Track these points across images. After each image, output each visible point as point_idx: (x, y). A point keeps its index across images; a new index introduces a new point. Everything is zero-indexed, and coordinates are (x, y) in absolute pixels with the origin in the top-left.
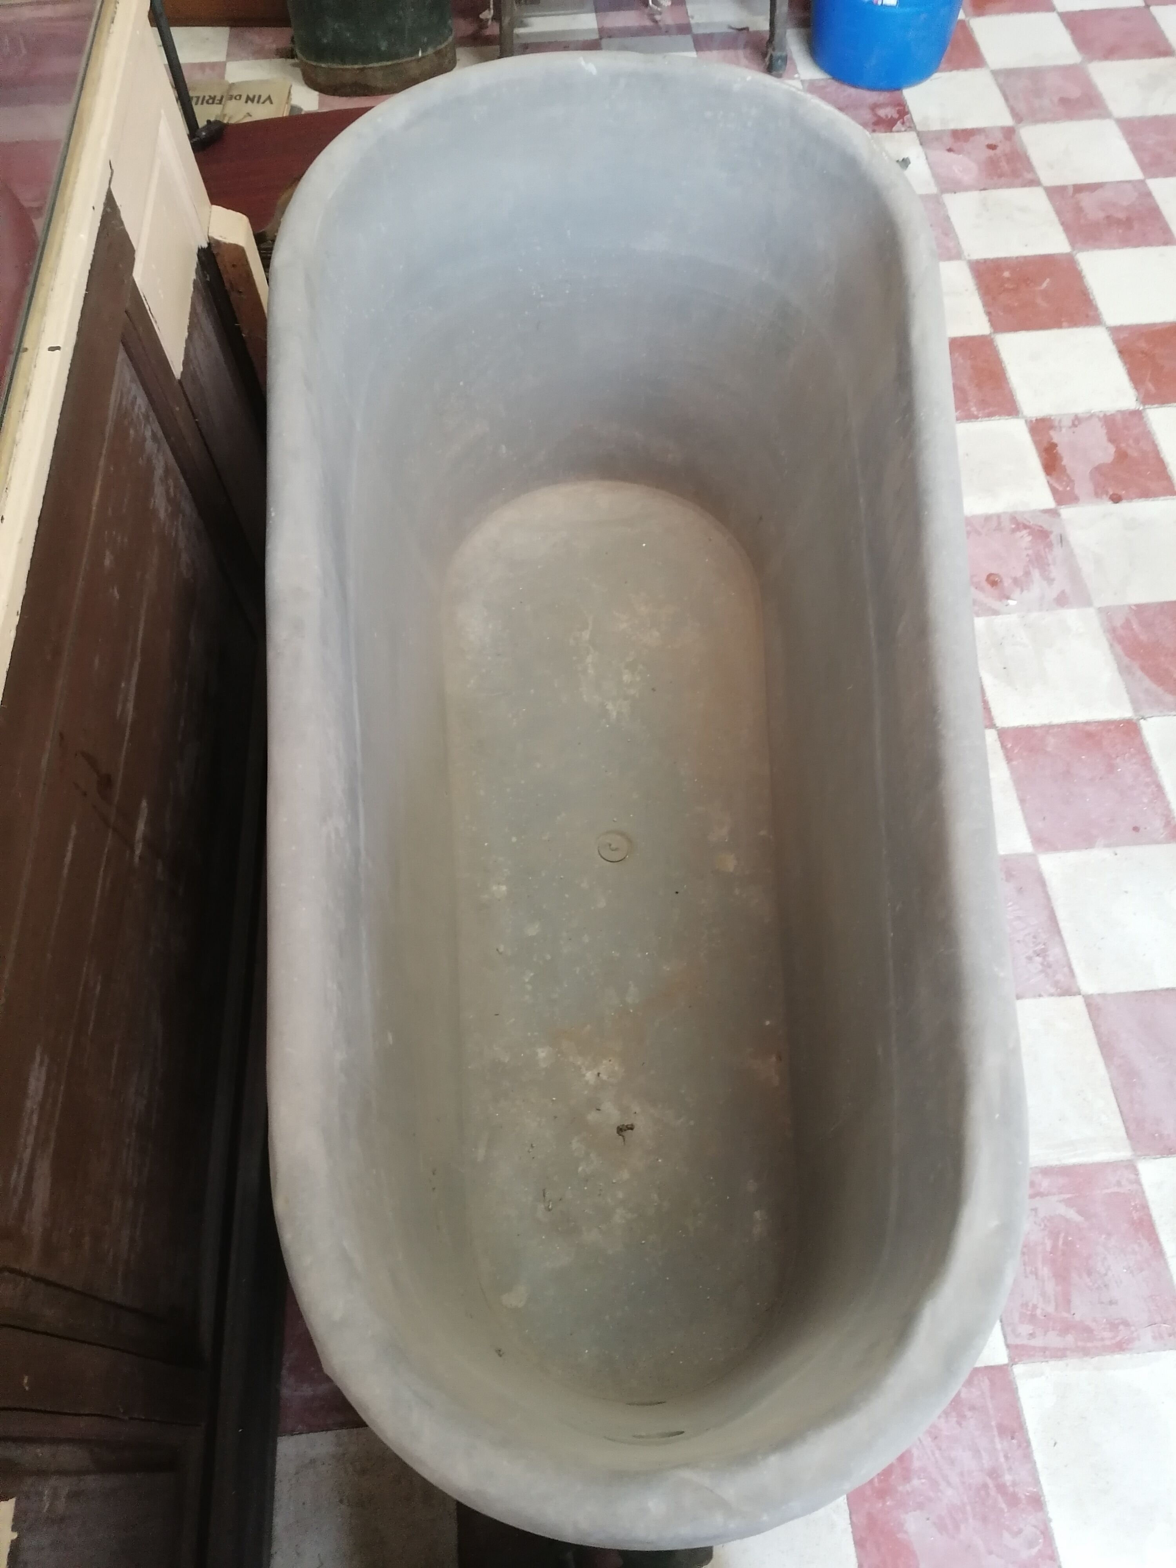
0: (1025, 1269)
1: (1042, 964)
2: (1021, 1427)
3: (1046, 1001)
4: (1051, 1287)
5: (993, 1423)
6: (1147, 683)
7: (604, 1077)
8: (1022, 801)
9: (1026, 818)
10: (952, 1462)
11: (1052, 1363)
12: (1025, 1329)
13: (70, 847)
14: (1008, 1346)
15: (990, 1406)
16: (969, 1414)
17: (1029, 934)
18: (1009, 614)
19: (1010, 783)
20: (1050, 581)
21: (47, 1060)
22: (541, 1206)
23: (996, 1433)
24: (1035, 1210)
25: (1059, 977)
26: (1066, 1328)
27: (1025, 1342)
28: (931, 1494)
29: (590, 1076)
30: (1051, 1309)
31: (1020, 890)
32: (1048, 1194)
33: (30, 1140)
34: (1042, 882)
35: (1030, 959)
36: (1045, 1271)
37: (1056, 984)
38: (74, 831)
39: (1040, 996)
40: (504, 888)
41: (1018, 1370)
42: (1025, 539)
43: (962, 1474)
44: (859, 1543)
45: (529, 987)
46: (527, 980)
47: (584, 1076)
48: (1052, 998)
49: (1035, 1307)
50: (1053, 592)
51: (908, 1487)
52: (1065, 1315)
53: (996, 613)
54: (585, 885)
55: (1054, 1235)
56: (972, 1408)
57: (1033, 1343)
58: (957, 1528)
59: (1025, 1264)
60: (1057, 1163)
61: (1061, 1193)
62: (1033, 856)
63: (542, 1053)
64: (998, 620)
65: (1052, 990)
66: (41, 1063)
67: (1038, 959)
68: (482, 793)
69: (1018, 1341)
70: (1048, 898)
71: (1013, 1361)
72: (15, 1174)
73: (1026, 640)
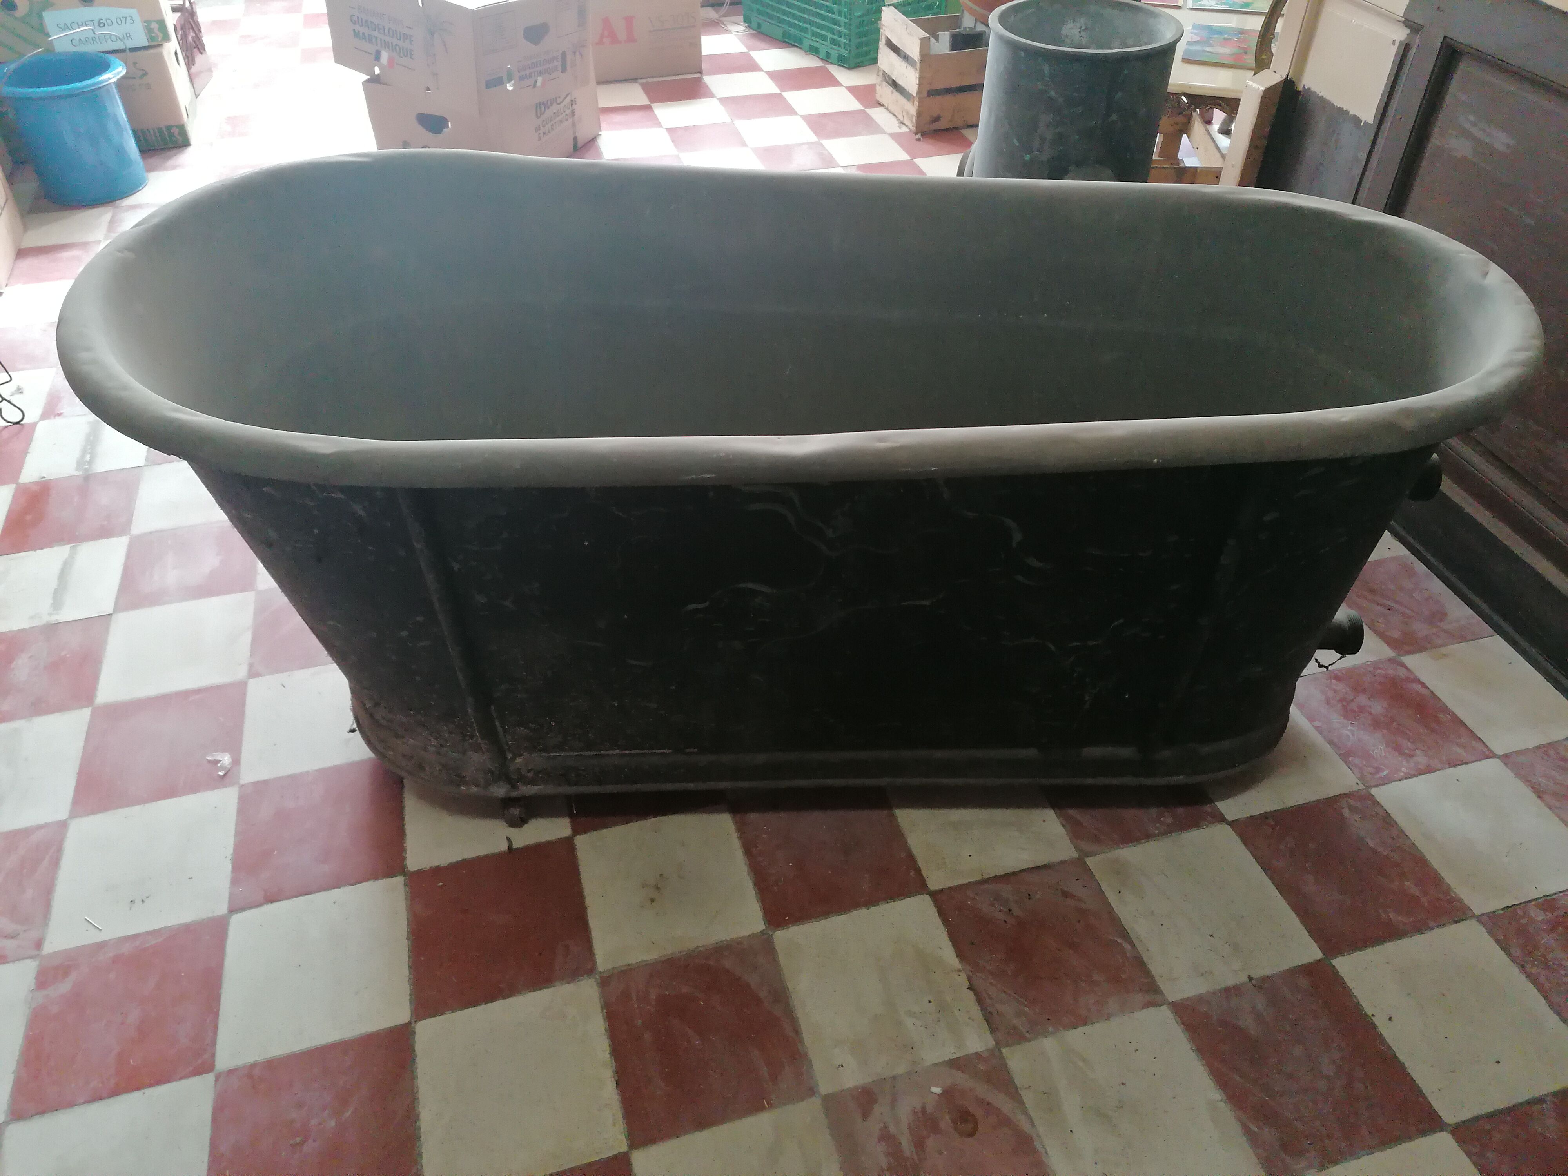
6: (753, 980)
18: (936, 1064)
20: (886, 1137)
50: (880, 1110)
53: (955, 1064)
64: (949, 1052)
73: (909, 1022)
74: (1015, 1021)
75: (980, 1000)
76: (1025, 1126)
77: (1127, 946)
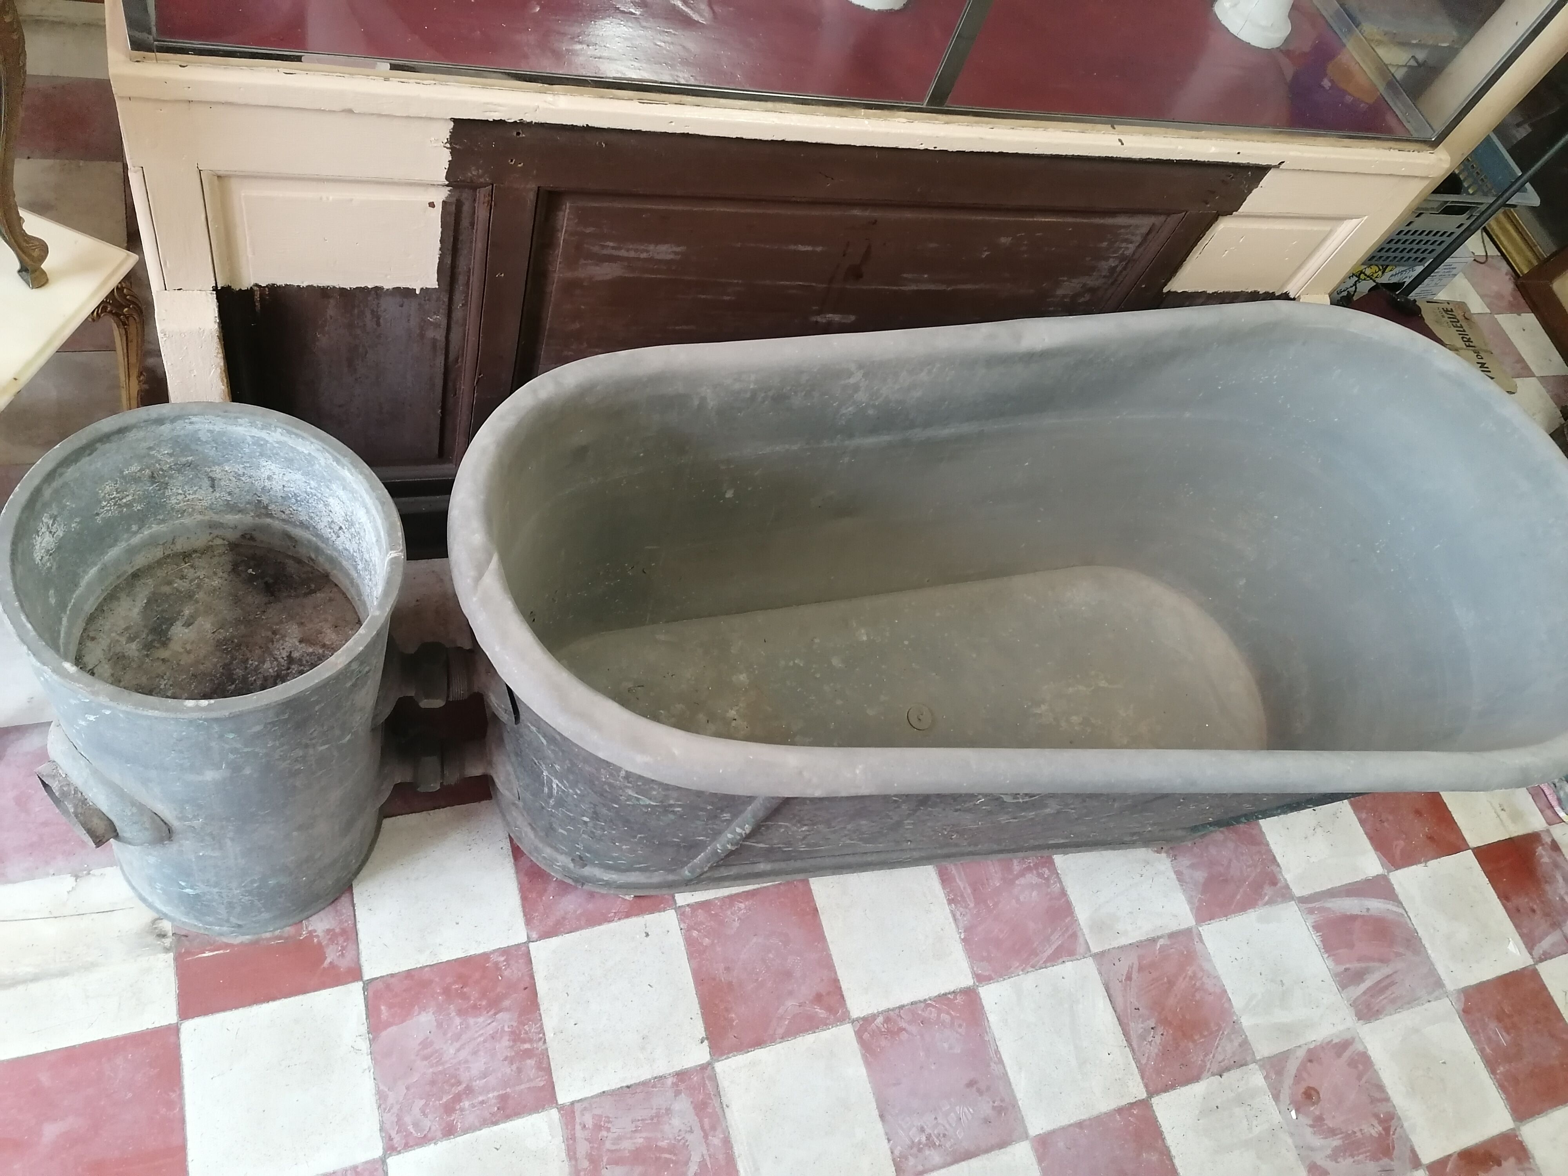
0: (639, 1120)
1: (920, 1143)
2: (508, 1117)
3: (885, 1146)
4: (627, 1145)
5: (508, 1090)
7: (734, 723)
8: (1080, 1125)
9: (1063, 1129)
10: (475, 1053)
11: (563, 1146)
12: (589, 1120)
13: (809, 248)
14: (573, 1103)
15: (523, 1087)
16: (514, 1067)
17: (946, 1130)
18: (1280, 1112)
19: (1095, 1113)
21: (678, 257)
22: (630, 685)
23: (501, 1092)
24: (691, 1131)
25: (912, 1161)
26: (594, 1161)
27: (578, 1121)
28: (449, 1035)
29: (732, 713)
30: (608, 1145)
31: (987, 1121)
32: (707, 1145)
33: (632, 254)
34: (1002, 1145)
35: (922, 1130)
36: (640, 1140)
37: (904, 1157)
38: (819, 249)
39: (889, 1140)
40: (865, 638)
41: (554, 1113)
42: (1374, 1130)
43: (466, 1062)
44: (409, 974)
45: (791, 664)
46: (796, 661)
47: (732, 709)
48: (889, 1153)
49: (608, 1130)
50: (1322, 1161)
51: (453, 1014)
52: (605, 1159)
53: (1276, 1097)
54: (883, 698)
55: (672, 1149)
56: (519, 1070)
57: (578, 1127)
58: (426, 1058)
59: (642, 1120)
60: (736, 1154)
61: (710, 1156)
62: (1025, 1136)
63: (743, 677)
64: (1268, 1099)
65: (897, 1153)
66: (676, 253)
67: (924, 1139)
68: (938, 614)
69: (577, 1114)
70: (987, 1151)
71: (561, 1108)
72: (611, 244)
73: (1256, 1131)
74: (1236, 1044)
75: (1228, 1069)
76: (1301, 1053)
77: (1161, 942)
